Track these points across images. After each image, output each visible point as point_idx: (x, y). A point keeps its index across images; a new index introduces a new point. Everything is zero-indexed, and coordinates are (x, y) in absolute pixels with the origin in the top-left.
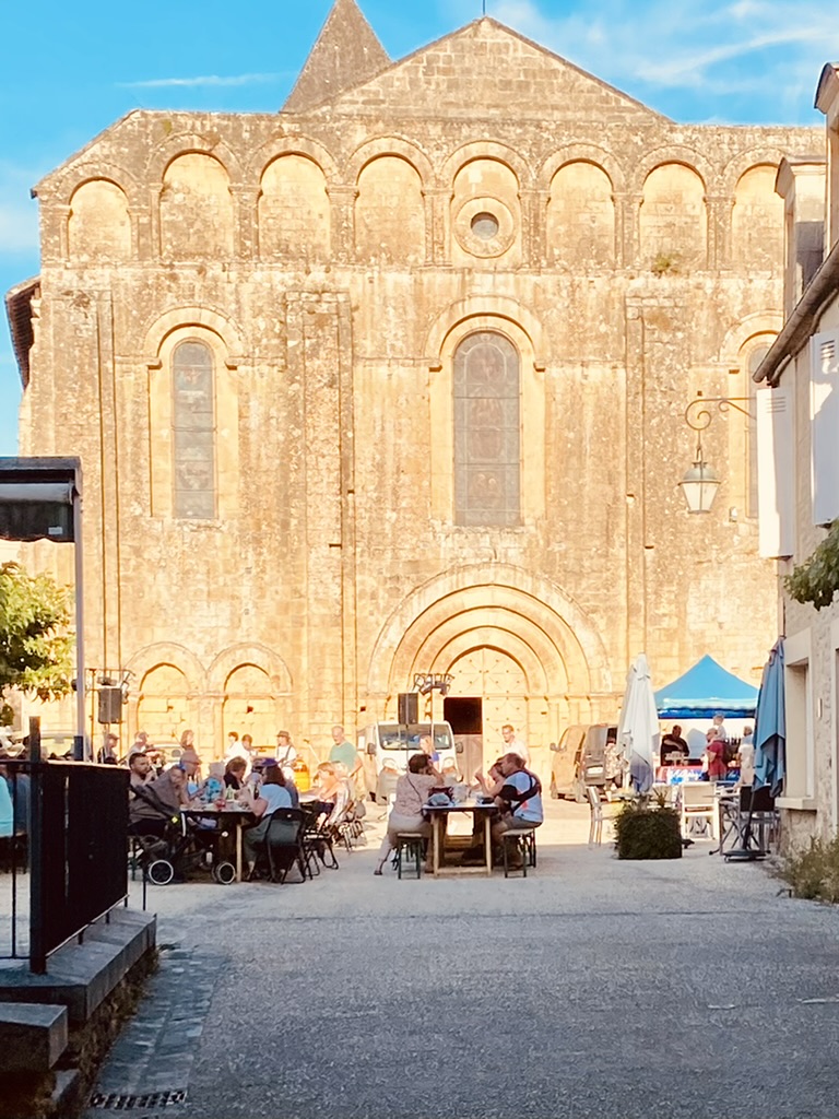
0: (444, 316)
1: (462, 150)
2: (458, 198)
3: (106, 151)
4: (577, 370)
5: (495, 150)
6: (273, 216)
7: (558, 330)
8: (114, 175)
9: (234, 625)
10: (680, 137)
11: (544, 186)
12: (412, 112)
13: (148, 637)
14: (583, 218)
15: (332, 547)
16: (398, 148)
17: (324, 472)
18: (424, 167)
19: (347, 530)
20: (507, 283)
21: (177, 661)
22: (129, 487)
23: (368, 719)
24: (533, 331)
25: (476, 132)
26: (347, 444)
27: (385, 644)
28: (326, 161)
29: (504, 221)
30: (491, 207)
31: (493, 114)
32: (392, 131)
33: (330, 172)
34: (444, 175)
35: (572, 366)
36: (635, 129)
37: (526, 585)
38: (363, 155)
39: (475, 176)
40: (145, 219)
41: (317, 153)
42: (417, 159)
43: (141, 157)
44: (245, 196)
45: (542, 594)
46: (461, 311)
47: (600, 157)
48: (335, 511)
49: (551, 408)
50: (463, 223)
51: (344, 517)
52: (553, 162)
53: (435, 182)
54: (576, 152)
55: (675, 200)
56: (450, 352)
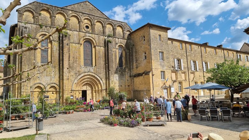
0: (82, 38)
1: (84, 17)
2: (84, 23)
3: (30, 6)
4: (100, 47)
5: (89, 18)
6: (58, 21)
7: (97, 42)
8: (32, 10)
9: (51, 80)
10: (110, 21)
11: (95, 23)
12: (78, 11)
13: (36, 82)
14: (100, 28)
15: (68, 68)
16: (76, 15)
17: (66, 57)
18: (79, 18)
19: (69, 66)
20: (90, 35)
21: (41, 85)
22: (33, 58)
23: (72, 94)
24: (94, 41)
25: (86, 15)
26: (69, 54)
27: (74, 83)
28: (66, 15)
29: (90, 27)
30: (88, 25)
31: (88, 13)
32: (75, 12)
33: (66, 16)
34: (82, 20)
35: (99, 46)
36: (106, 19)
37: (94, 75)
38: (71, 15)
39: (86, 21)
40: (37, 18)
41: (64, 13)
42: (78, 17)
43: (36, 8)
44: (54, 17)
45: (96, 76)
46: (85, 38)
47: (102, 21)
48: (68, 63)
49: (97, 52)
50: (84, 26)
51: (69, 64)
52: (96, 21)
53: (81, 20)
54: (99, 20)
55: (110, 28)
56: (83, 43)
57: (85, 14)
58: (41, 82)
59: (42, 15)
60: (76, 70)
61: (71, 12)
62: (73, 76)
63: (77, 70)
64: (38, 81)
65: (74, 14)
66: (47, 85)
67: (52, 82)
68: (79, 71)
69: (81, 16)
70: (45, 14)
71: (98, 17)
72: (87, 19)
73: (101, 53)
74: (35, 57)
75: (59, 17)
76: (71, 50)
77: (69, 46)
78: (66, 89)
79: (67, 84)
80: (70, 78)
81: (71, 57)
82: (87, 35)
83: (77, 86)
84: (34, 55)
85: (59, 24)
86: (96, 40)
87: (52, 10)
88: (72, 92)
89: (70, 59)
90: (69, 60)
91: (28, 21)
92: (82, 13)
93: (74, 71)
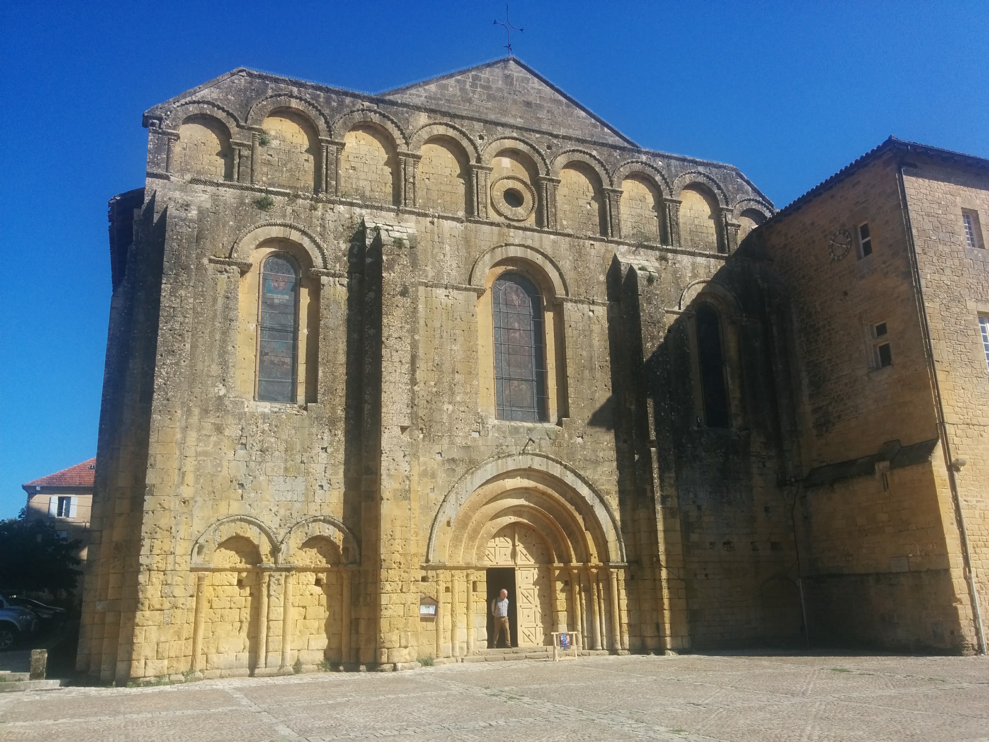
0: (487, 257)
1: (498, 142)
2: (494, 176)
3: (214, 96)
4: (586, 306)
5: (521, 146)
6: (354, 168)
7: (570, 276)
8: (221, 115)
9: (308, 500)
10: (644, 158)
11: (557, 174)
12: (464, 110)
13: (223, 510)
14: (582, 202)
15: (403, 429)
16: (451, 133)
17: (397, 364)
18: (470, 149)
19: (414, 416)
20: (533, 239)
21: (252, 533)
22: (215, 369)
23: (429, 588)
24: (553, 275)
25: (508, 132)
26: (414, 345)
27: (442, 519)
28: (396, 134)
29: (528, 197)
30: (518, 186)
31: (519, 122)
32: (446, 120)
33: (400, 141)
34: (485, 157)
35: (582, 302)
36: (615, 147)
37: (556, 470)
38: (425, 134)
39: (506, 162)
40: (246, 152)
41: (390, 126)
42: (465, 143)
43: (246, 106)
44: (333, 148)
45: (570, 479)
46: (500, 254)
47: (594, 163)
48: (406, 398)
49: (569, 332)
50: (498, 194)
51: (412, 404)
52: (561, 160)
53: (479, 160)
54: (577, 157)
55: (643, 199)
56: (490, 285)
57: (503, 125)
58: (253, 512)
59: (276, 138)
60: (452, 443)
61: (423, 118)
62: (433, 476)
63: (458, 440)
64: (236, 508)
65: (440, 130)
66: (282, 532)
67: (312, 513)
68: (467, 448)
69: (481, 138)
70: (288, 136)
71: (570, 138)
72: (513, 153)
73: (596, 342)
74: (224, 365)
75: (364, 149)
76: (422, 322)
77: (415, 301)
78: (397, 557)
79: (398, 523)
80: (415, 486)
81: (421, 365)
82: (511, 241)
83: (457, 540)
84: (223, 353)
85: (362, 183)
86: (566, 265)
87: (327, 111)
88: (431, 573)
89: (419, 375)
90: (413, 382)
91: (199, 172)
92: (486, 122)
93: (437, 448)
